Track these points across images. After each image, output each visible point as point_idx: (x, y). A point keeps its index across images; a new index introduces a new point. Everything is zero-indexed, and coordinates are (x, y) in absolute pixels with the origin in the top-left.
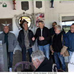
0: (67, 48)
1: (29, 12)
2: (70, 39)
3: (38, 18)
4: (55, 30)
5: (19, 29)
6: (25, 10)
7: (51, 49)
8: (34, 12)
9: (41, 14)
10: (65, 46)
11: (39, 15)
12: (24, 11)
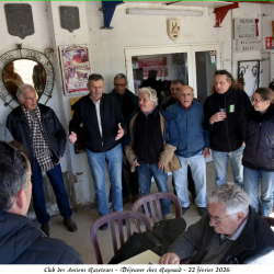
0: (175, 148)
1: (36, 41)
2: (182, 125)
3: (69, 63)
4: (142, 102)
5: (6, 104)
6: (23, 37)
7: (132, 157)
8: (57, 44)
9: (79, 51)
10: (170, 146)
11: (73, 53)
12: (17, 40)
